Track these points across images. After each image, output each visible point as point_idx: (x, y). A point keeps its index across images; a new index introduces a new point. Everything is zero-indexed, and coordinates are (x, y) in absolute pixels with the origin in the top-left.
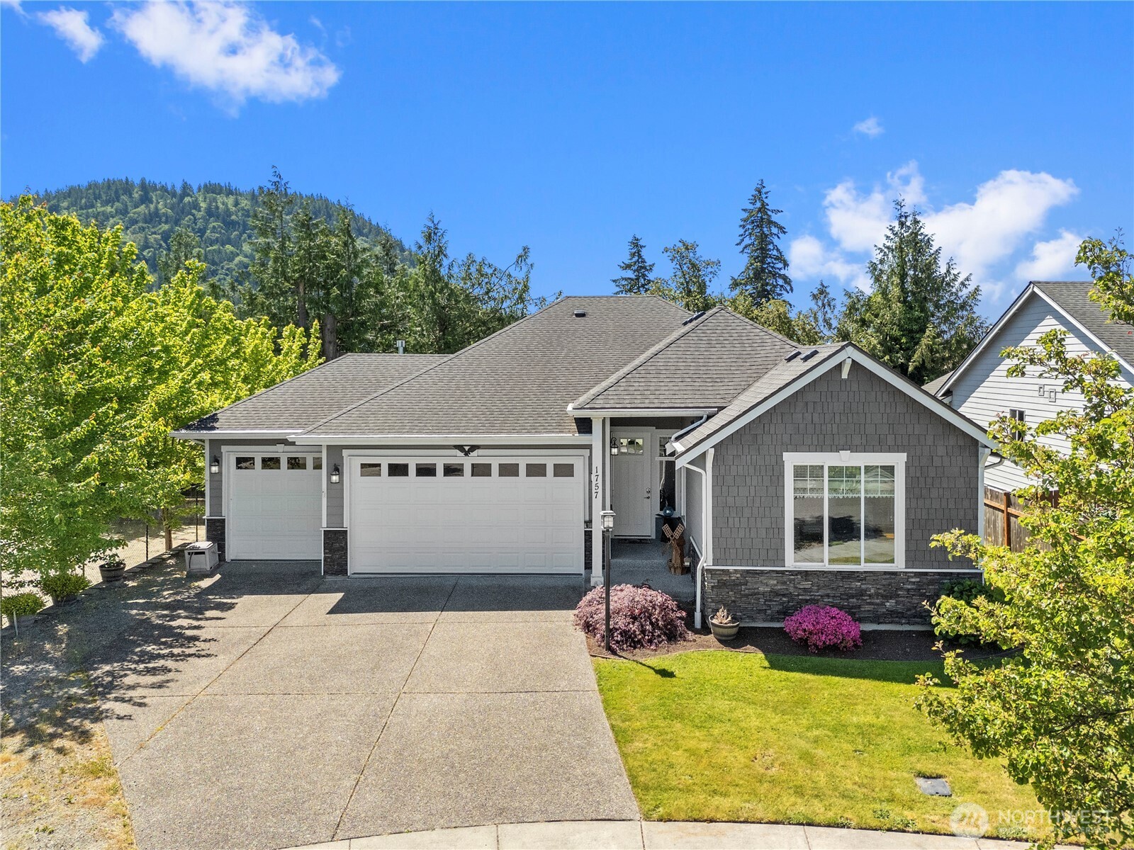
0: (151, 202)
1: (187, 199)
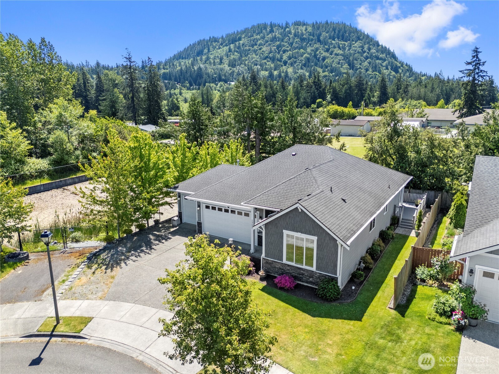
0: (274, 32)
1: (288, 29)
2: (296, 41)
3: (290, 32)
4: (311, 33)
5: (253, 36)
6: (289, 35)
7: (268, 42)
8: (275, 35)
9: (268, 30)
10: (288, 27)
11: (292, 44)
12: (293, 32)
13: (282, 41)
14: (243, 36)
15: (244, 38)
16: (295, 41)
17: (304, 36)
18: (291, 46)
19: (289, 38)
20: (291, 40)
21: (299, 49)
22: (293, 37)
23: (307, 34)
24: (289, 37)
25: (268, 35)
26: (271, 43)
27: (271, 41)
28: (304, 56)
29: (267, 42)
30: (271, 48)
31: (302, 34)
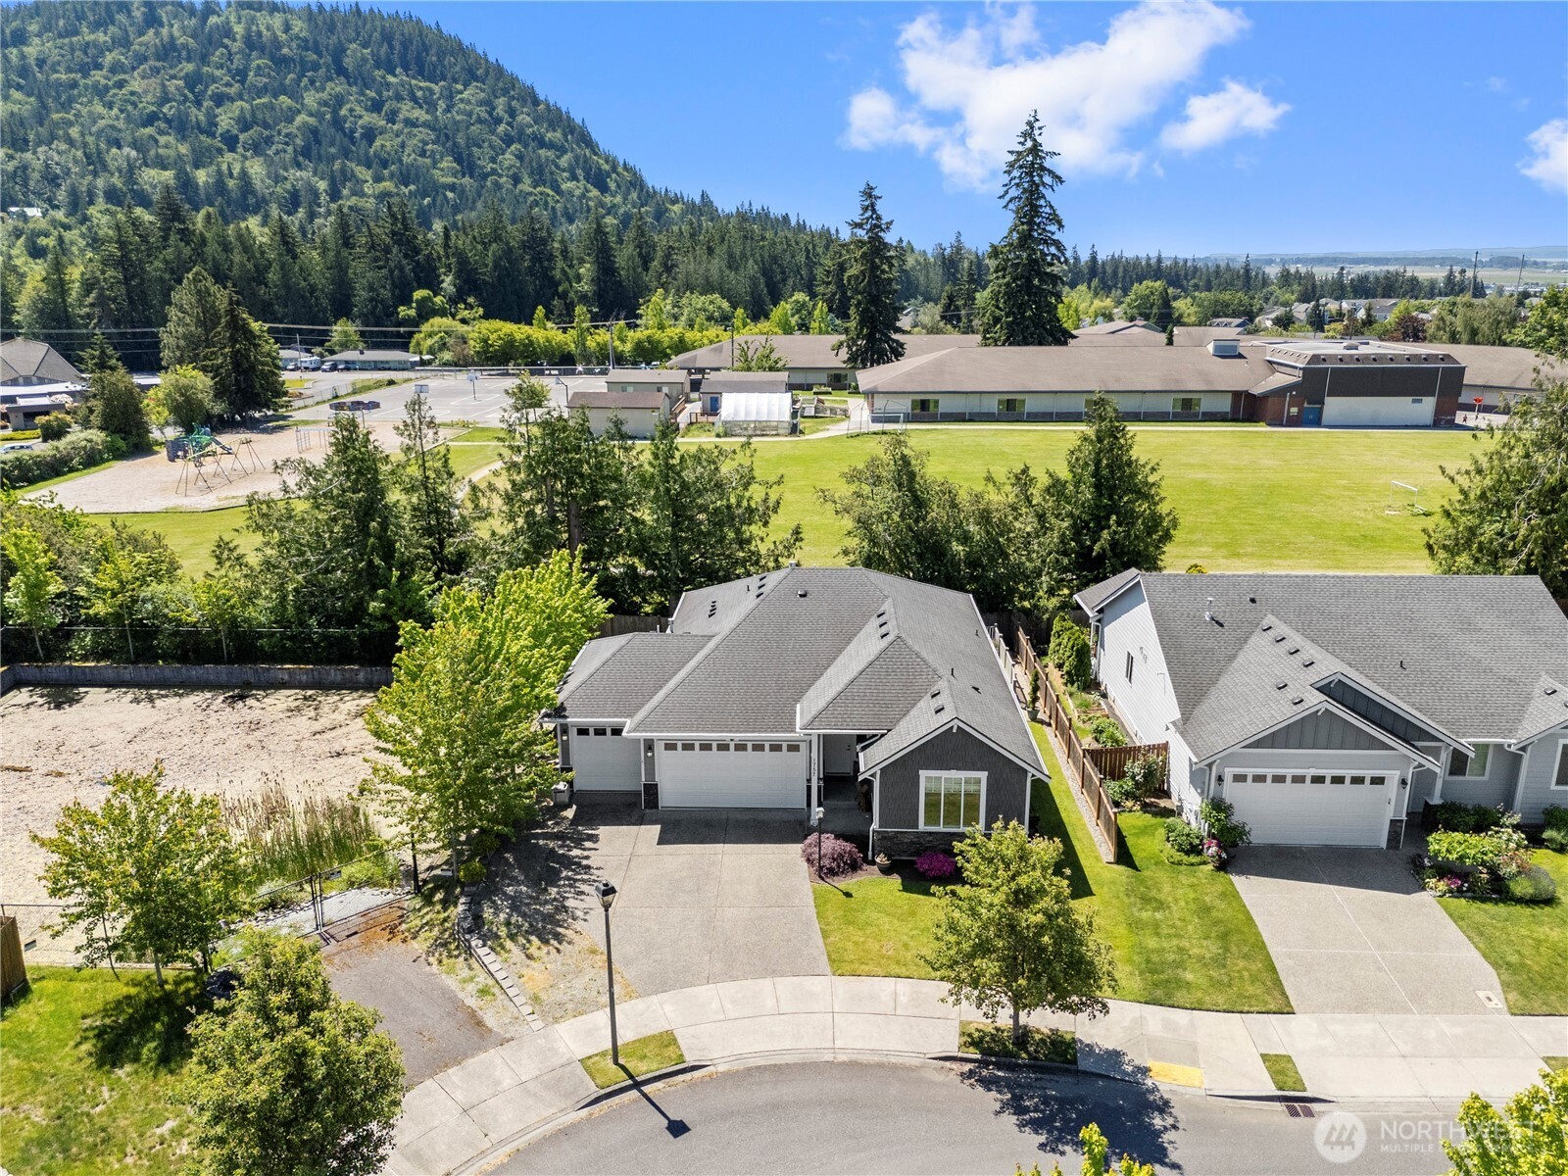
0: (161, 25)
1: (213, 20)
2: (259, 67)
3: (228, 33)
4: (306, 41)
5: (76, 33)
6: (226, 41)
7: (145, 59)
8: (171, 36)
9: (137, 14)
10: (214, 12)
11: (241, 75)
12: (239, 29)
13: (204, 59)
14: (33, 28)
15: (39, 35)
16: (254, 65)
17: (285, 51)
18: (242, 82)
19: (230, 54)
20: (238, 62)
21: (276, 97)
22: (241, 51)
23: (294, 45)
24: (226, 47)
25: (141, 34)
26: (158, 64)
27: (159, 59)
28: (300, 119)
29: (142, 59)
30: (164, 86)
31: (277, 44)
